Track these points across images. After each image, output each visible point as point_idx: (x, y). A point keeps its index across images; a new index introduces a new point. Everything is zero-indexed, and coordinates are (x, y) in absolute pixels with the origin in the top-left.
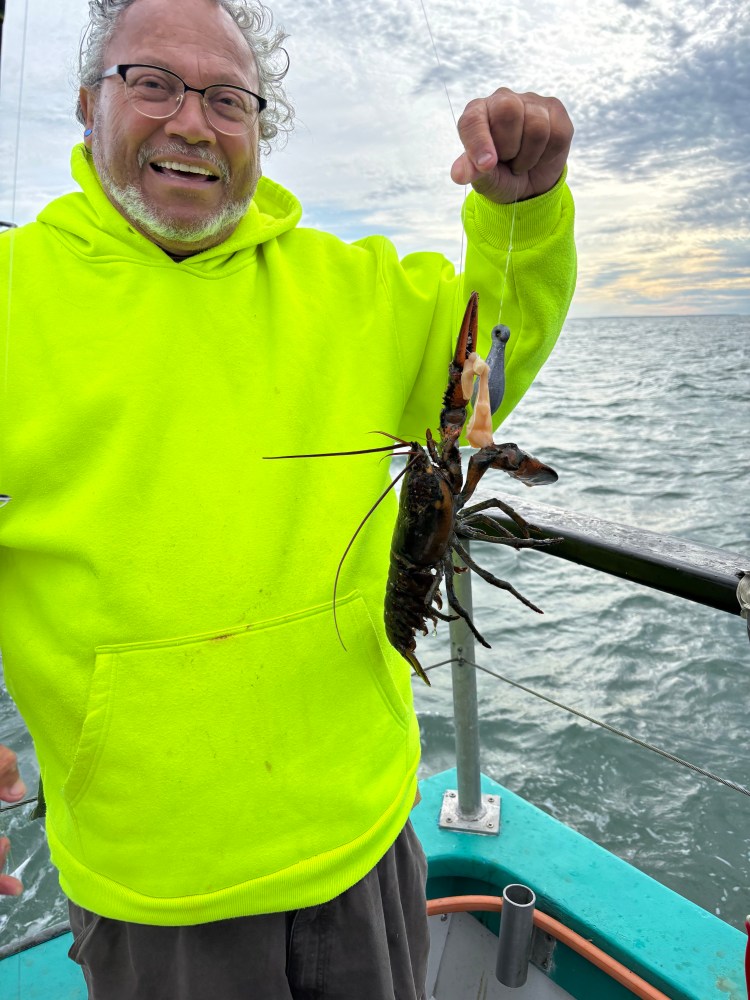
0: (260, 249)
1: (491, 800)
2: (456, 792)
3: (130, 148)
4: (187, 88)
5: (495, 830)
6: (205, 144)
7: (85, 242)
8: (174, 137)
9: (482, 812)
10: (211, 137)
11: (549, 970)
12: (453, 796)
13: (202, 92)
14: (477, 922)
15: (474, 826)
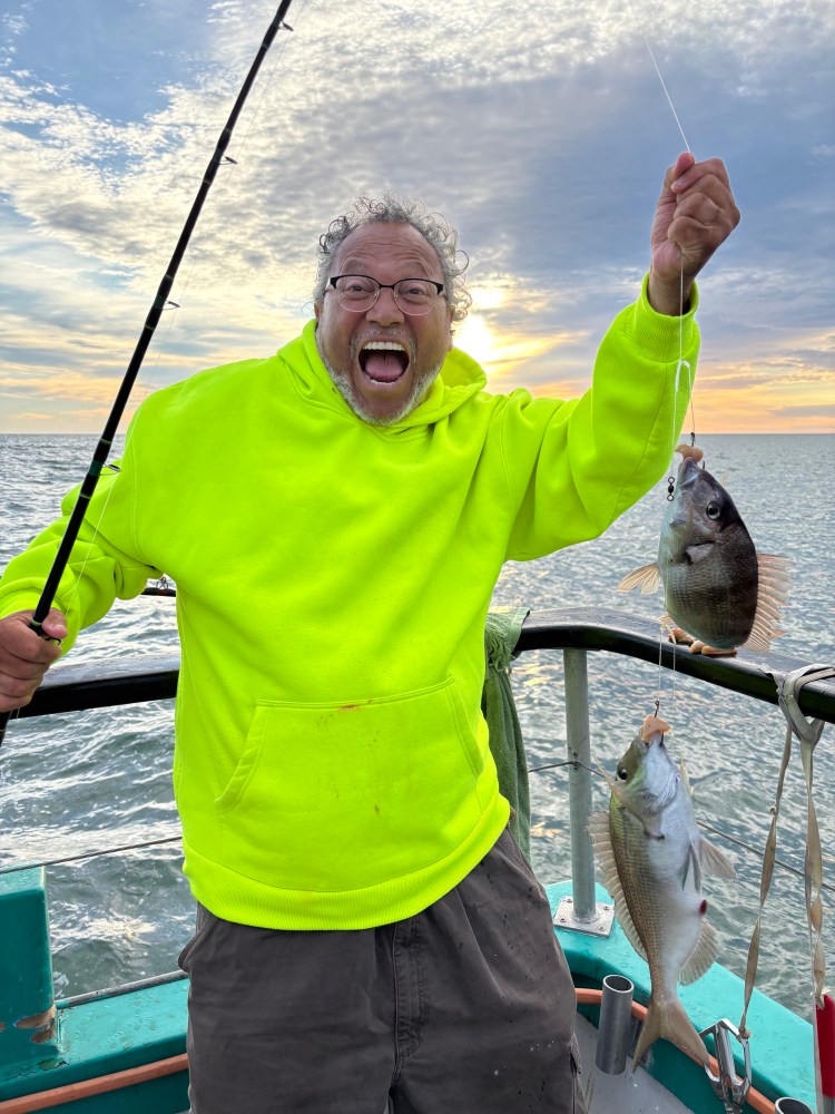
0: (432, 427)
1: (606, 909)
2: (572, 898)
3: (344, 340)
4: (381, 286)
5: (606, 933)
6: (397, 324)
7: (307, 386)
8: (372, 322)
9: (596, 916)
10: (400, 318)
11: (647, 1065)
12: (570, 902)
13: (392, 287)
14: (585, 1020)
15: (585, 928)
